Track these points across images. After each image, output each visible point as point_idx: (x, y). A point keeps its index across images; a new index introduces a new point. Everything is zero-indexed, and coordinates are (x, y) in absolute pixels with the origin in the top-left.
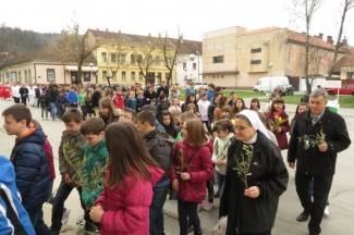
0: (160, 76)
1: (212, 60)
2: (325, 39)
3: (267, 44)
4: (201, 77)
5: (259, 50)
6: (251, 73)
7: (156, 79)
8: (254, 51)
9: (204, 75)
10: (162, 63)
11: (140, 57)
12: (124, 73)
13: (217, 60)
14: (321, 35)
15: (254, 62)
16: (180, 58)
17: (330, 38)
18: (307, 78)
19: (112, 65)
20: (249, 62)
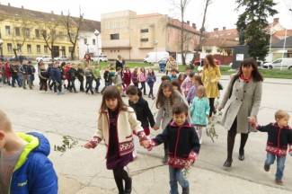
0: (64, 50)
1: (109, 37)
2: (191, 25)
3: (152, 26)
4: (101, 51)
5: (147, 31)
6: (141, 49)
7: (61, 53)
8: (143, 31)
9: (103, 49)
10: (66, 38)
11: (45, 31)
12: (29, 46)
13: (114, 37)
14: (188, 22)
15: (143, 40)
16: (82, 34)
17: (194, 25)
18: (182, 53)
19: (18, 38)
20: (139, 40)
